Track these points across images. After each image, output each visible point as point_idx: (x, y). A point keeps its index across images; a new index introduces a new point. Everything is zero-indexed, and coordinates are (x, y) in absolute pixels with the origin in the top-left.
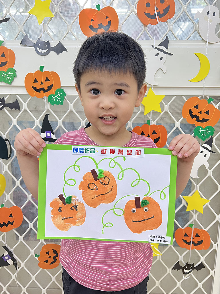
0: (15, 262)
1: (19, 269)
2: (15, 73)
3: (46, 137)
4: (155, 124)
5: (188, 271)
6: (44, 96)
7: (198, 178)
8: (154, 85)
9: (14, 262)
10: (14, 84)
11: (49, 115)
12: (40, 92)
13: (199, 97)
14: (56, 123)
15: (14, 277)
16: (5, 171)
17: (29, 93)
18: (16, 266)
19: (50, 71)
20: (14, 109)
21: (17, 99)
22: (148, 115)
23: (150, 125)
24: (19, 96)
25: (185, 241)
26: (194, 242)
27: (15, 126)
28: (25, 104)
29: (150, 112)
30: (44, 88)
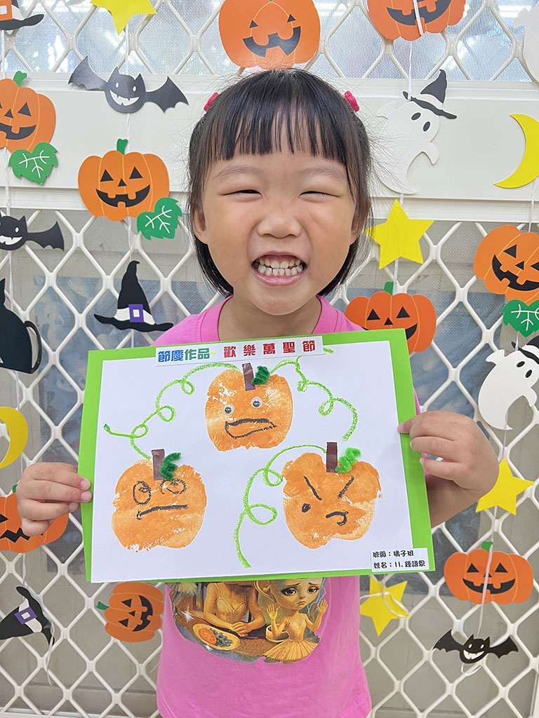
0: (45, 627)
1: (56, 644)
2: (55, 157)
3: (129, 318)
4: (406, 293)
5: (474, 656)
6: (126, 216)
7: (508, 428)
8: (405, 194)
9: (43, 627)
10: (50, 184)
11: (139, 263)
12: (117, 206)
13: (519, 227)
14: (156, 285)
15: (42, 662)
16: (24, 401)
17: (87, 207)
18: (49, 636)
19: (143, 154)
20: (49, 247)
21: (57, 223)
22: (387, 270)
23: (394, 294)
24: (63, 215)
25: (469, 584)
26: (492, 585)
27: (50, 289)
28: (77, 234)
29: (394, 262)
30: (127, 195)
